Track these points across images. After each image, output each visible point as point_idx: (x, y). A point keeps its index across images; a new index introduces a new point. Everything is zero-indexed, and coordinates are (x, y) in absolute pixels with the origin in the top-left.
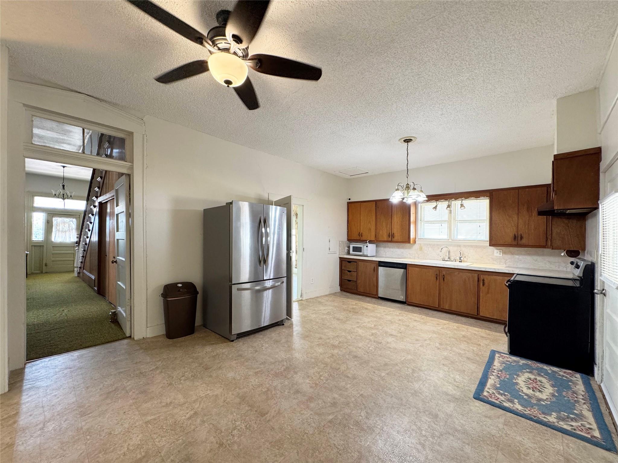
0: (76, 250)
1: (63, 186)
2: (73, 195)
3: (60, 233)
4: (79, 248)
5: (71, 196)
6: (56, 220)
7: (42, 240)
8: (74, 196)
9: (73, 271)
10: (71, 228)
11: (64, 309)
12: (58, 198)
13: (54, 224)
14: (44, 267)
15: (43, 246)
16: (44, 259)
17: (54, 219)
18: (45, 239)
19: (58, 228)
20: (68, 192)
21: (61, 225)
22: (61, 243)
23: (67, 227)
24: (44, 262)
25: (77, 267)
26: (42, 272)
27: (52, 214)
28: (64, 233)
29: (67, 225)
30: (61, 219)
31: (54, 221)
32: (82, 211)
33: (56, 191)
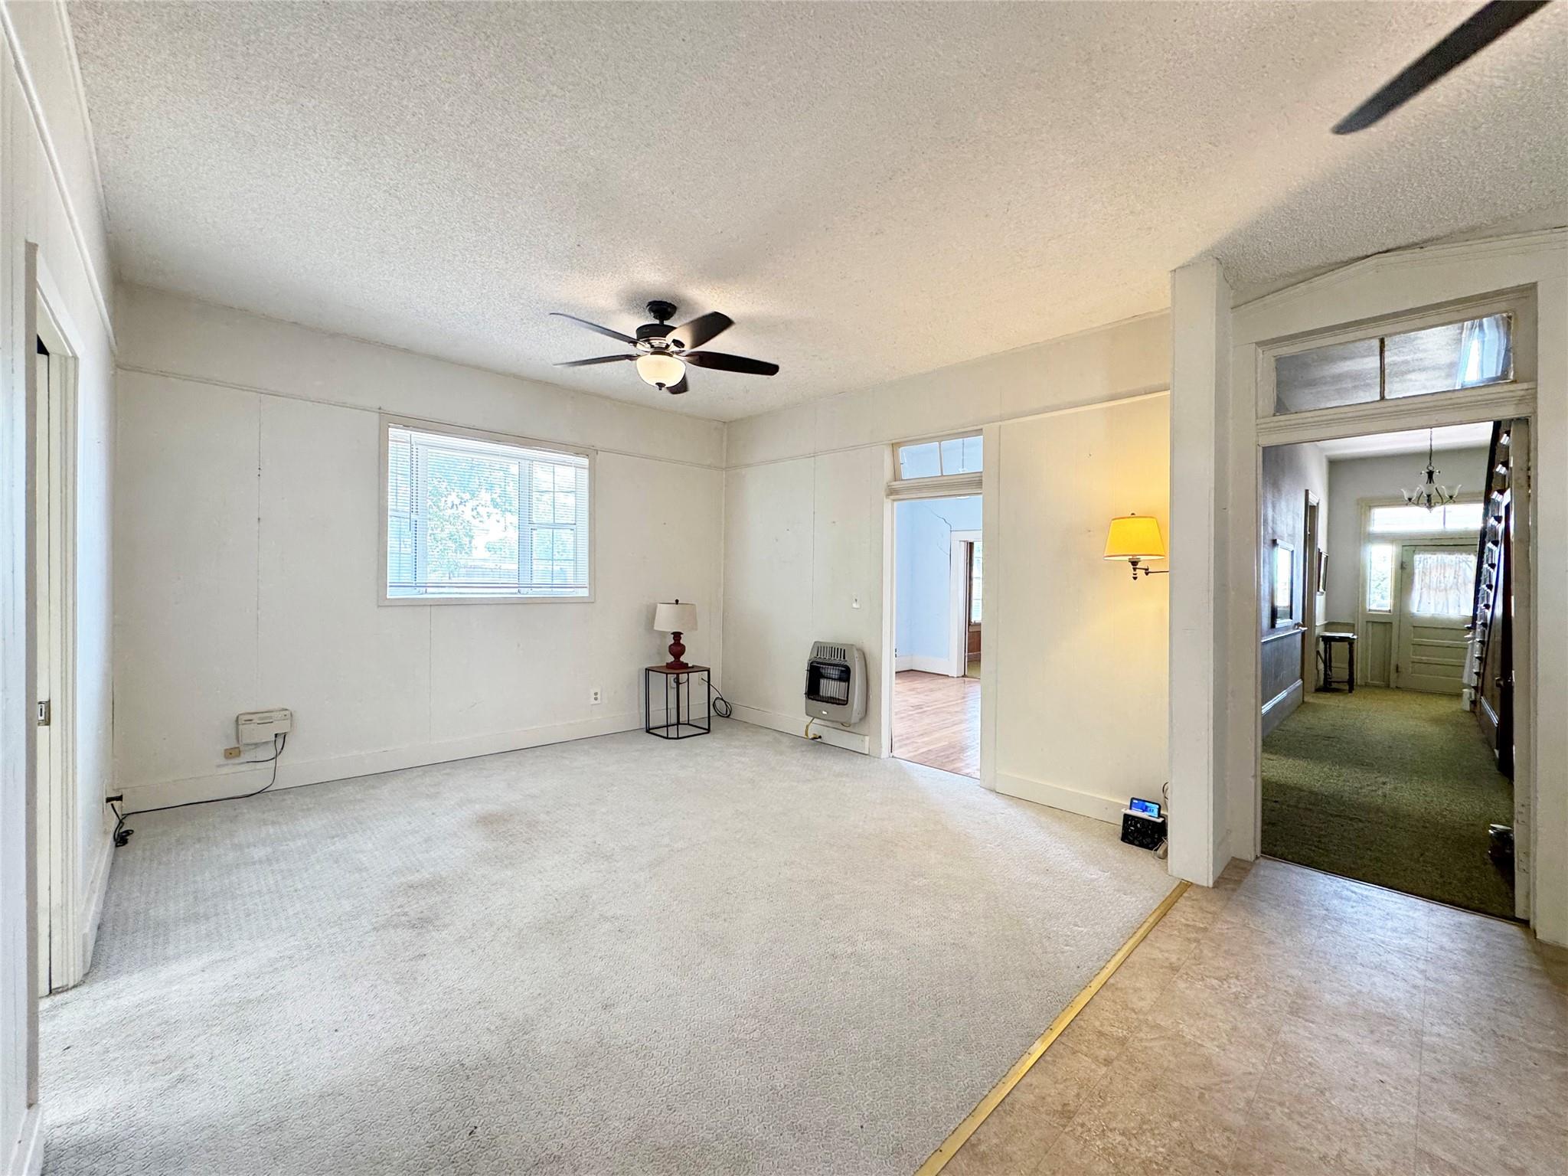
0: (1469, 639)
1: (1430, 474)
2: (1456, 493)
3: (1432, 593)
4: (1474, 633)
5: (1451, 497)
6: (1423, 561)
7: (1388, 609)
8: (1459, 494)
9: (1459, 696)
10: (1460, 580)
11: (1387, 780)
12: (1418, 504)
13: (1416, 571)
14: (1393, 676)
15: (1391, 623)
16: (1394, 656)
17: (1417, 557)
18: (1394, 605)
19: (1427, 581)
20: (1441, 485)
21: (1434, 573)
22: (1433, 619)
23: (1452, 578)
24: (1393, 662)
25: (1469, 686)
26: (1388, 686)
27: (1413, 545)
28: (1444, 593)
29: (1450, 573)
30: (1434, 557)
31: (1416, 563)
32: (1476, 532)
33: (1412, 491)
